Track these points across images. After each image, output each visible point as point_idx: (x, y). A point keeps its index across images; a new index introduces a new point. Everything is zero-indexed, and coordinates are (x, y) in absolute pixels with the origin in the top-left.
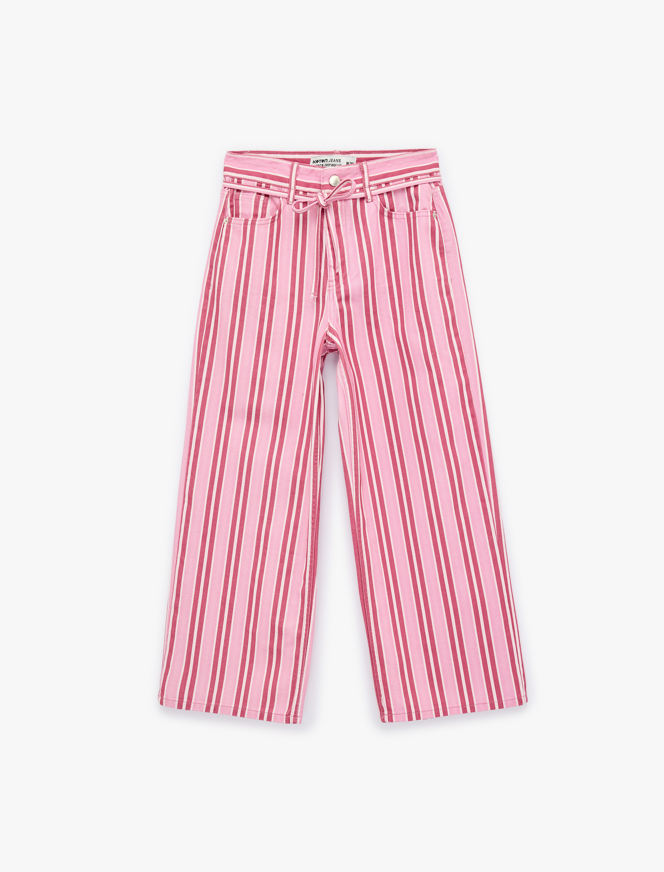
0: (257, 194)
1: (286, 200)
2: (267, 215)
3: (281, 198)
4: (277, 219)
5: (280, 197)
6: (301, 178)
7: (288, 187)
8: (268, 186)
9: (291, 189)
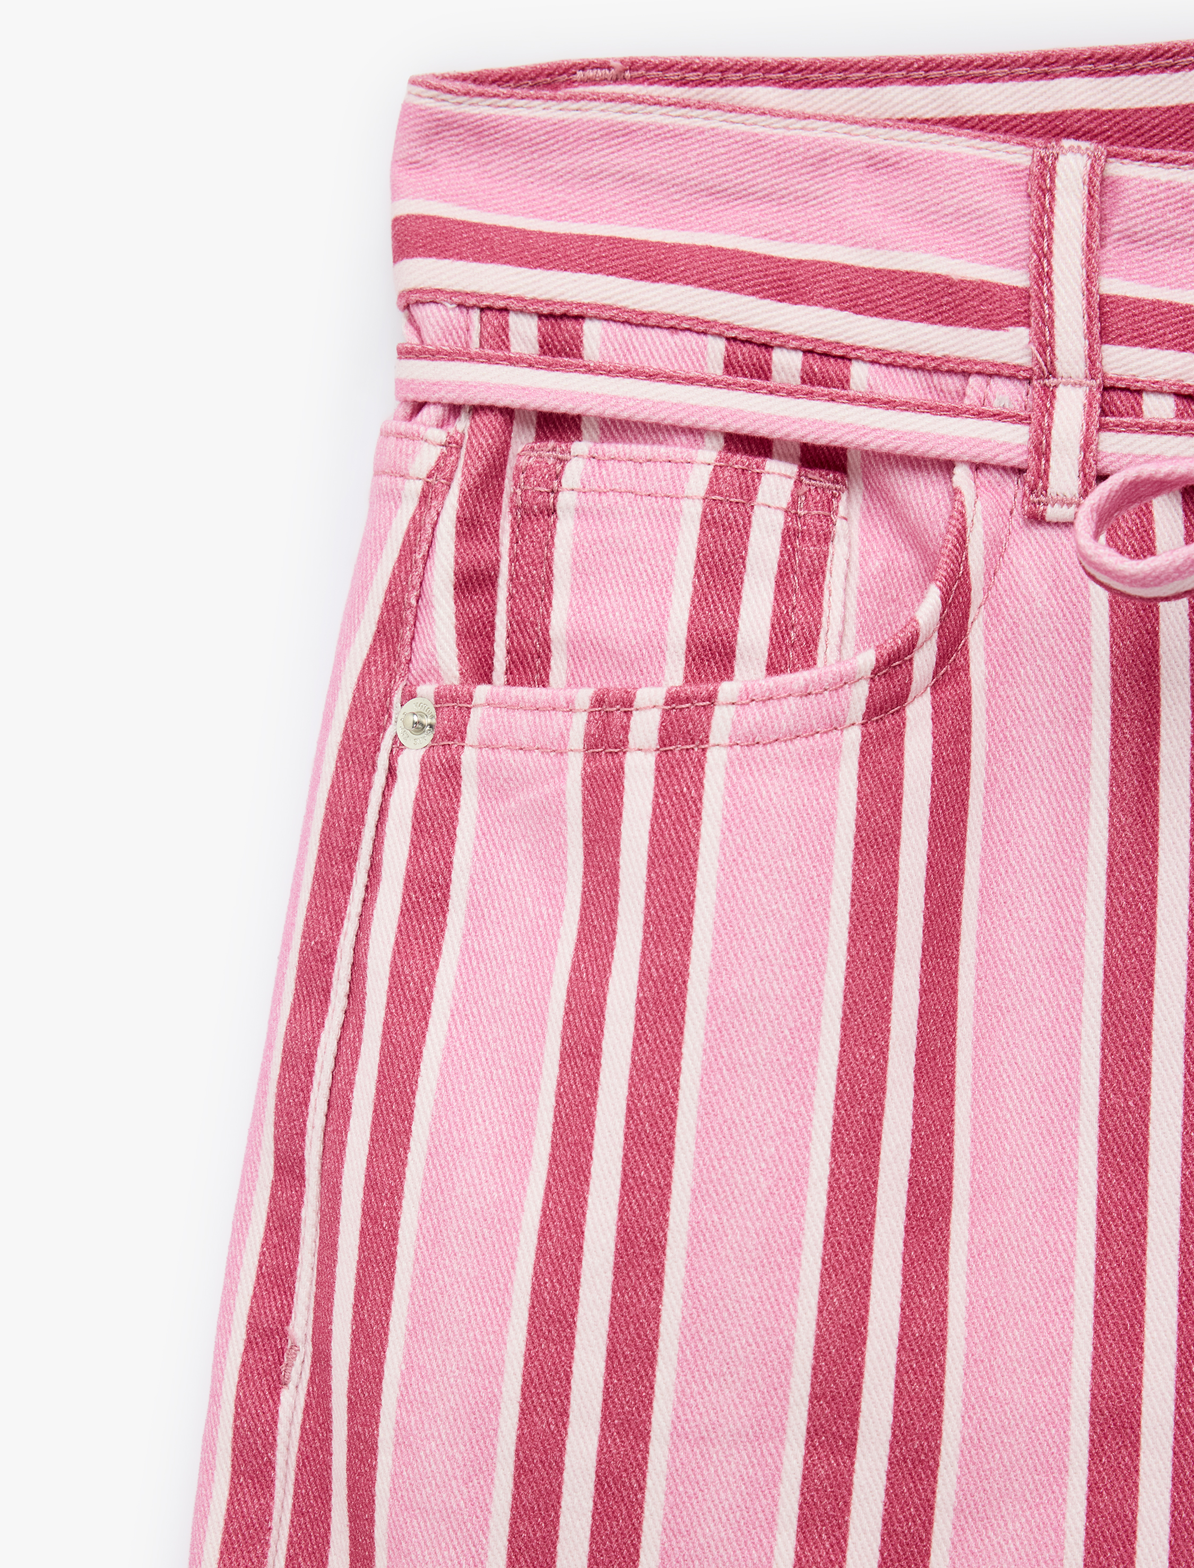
0: (728, 449)
1: (1011, 488)
2: (834, 640)
3: (962, 475)
4: (929, 681)
5: (947, 466)
6: (1144, 278)
7: (1026, 361)
8: (832, 367)
9: (1051, 382)
